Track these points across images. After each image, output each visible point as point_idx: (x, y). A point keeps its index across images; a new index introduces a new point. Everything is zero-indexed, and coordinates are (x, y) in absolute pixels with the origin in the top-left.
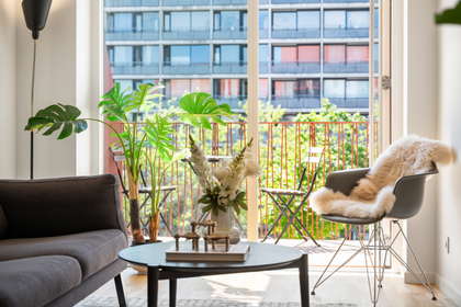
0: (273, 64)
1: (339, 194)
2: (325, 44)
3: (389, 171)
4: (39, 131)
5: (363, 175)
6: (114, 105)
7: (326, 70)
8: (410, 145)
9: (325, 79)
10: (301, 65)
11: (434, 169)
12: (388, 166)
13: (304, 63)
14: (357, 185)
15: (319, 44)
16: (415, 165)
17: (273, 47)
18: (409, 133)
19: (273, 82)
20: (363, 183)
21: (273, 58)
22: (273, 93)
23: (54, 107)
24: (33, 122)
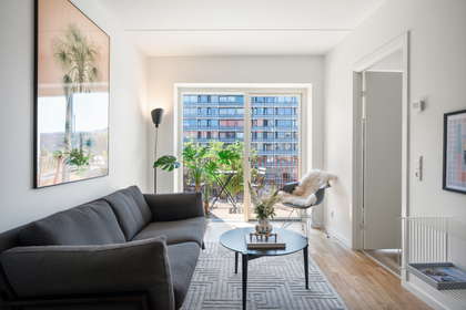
0: (219, 126)
2: (237, 120)
4: (159, 168)
5: (297, 185)
6: (189, 154)
7: (237, 129)
10: (229, 127)
11: (328, 185)
14: (294, 190)
16: (320, 182)
18: (313, 168)
19: (219, 133)
20: (297, 188)
22: (219, 136)
23: (165, 157)
24: (157, 164)
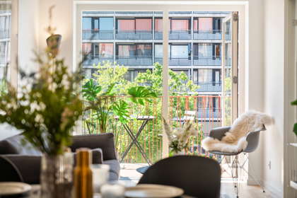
0: (117, 32)
1: (217, 140)
2: (156, 18)
3: (240, 128)
5: (228, 130)
7: (157, 37)
8: (251, 115)
9: (155, 44)
10: (138, 33)
11: (264, 128)
12: (240, 126)
13: (140, 32)
14: (225, 135)
15: (151, 18)
16: (255, 126)
17: (117, 19)
19: (117, 45)
20: (228, 135)
21: (117, 28)
22: (117, 53)
